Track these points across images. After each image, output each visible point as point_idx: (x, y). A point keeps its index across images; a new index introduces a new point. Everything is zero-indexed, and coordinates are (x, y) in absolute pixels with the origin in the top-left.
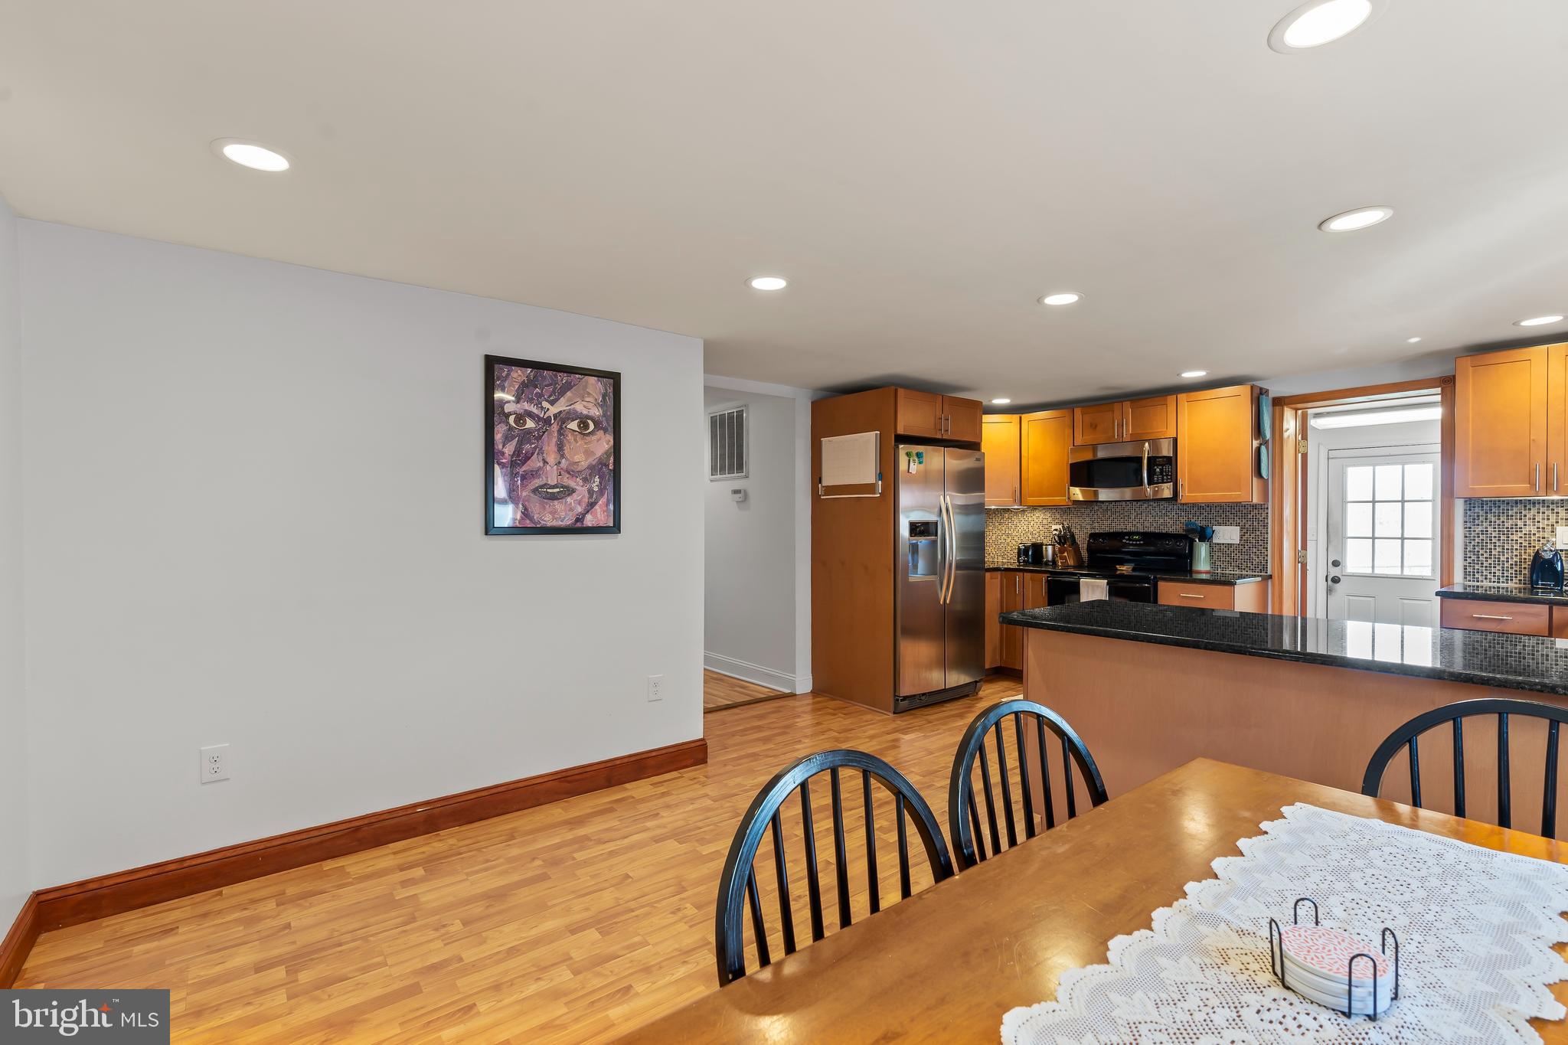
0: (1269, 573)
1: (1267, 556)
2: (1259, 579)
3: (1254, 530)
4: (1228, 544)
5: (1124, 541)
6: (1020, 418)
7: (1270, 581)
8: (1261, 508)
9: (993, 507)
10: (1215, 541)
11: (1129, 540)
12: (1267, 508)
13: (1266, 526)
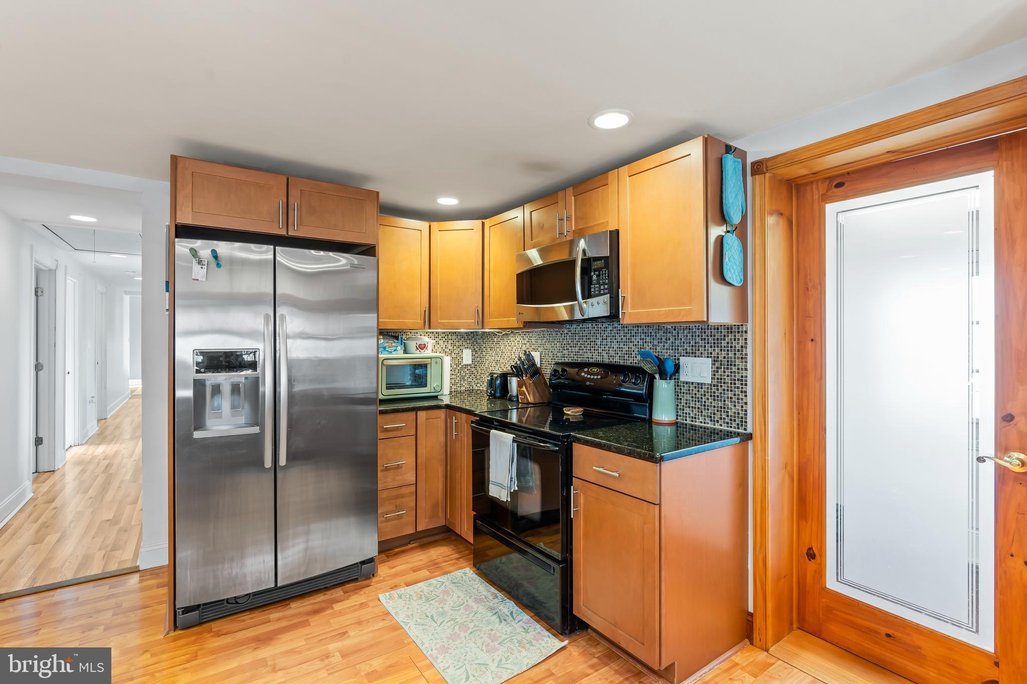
0: (749, 430)
1: (746, 403)
2: (737, 440)
3: (730, 364)
4: (698, 384)
5: (583, 374)
6: (483, 224)
7: (750, 443)
8: (734, 331)
9: (462, 330)
10: (683, 378)
11: (588, 373)
12: (746, 332)
13: (744, 358)
